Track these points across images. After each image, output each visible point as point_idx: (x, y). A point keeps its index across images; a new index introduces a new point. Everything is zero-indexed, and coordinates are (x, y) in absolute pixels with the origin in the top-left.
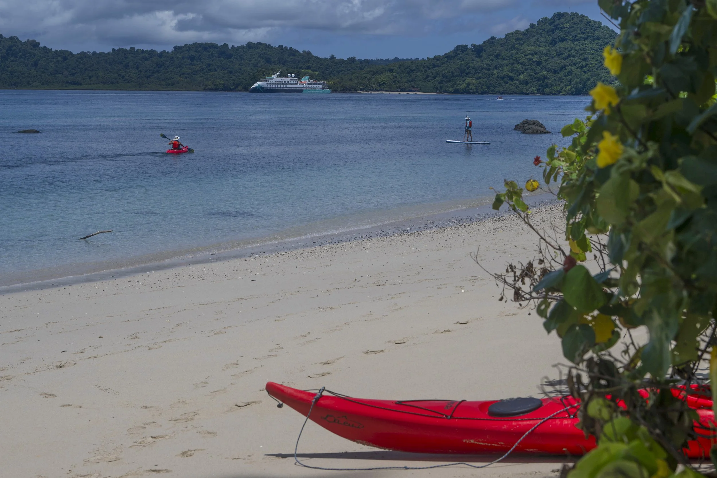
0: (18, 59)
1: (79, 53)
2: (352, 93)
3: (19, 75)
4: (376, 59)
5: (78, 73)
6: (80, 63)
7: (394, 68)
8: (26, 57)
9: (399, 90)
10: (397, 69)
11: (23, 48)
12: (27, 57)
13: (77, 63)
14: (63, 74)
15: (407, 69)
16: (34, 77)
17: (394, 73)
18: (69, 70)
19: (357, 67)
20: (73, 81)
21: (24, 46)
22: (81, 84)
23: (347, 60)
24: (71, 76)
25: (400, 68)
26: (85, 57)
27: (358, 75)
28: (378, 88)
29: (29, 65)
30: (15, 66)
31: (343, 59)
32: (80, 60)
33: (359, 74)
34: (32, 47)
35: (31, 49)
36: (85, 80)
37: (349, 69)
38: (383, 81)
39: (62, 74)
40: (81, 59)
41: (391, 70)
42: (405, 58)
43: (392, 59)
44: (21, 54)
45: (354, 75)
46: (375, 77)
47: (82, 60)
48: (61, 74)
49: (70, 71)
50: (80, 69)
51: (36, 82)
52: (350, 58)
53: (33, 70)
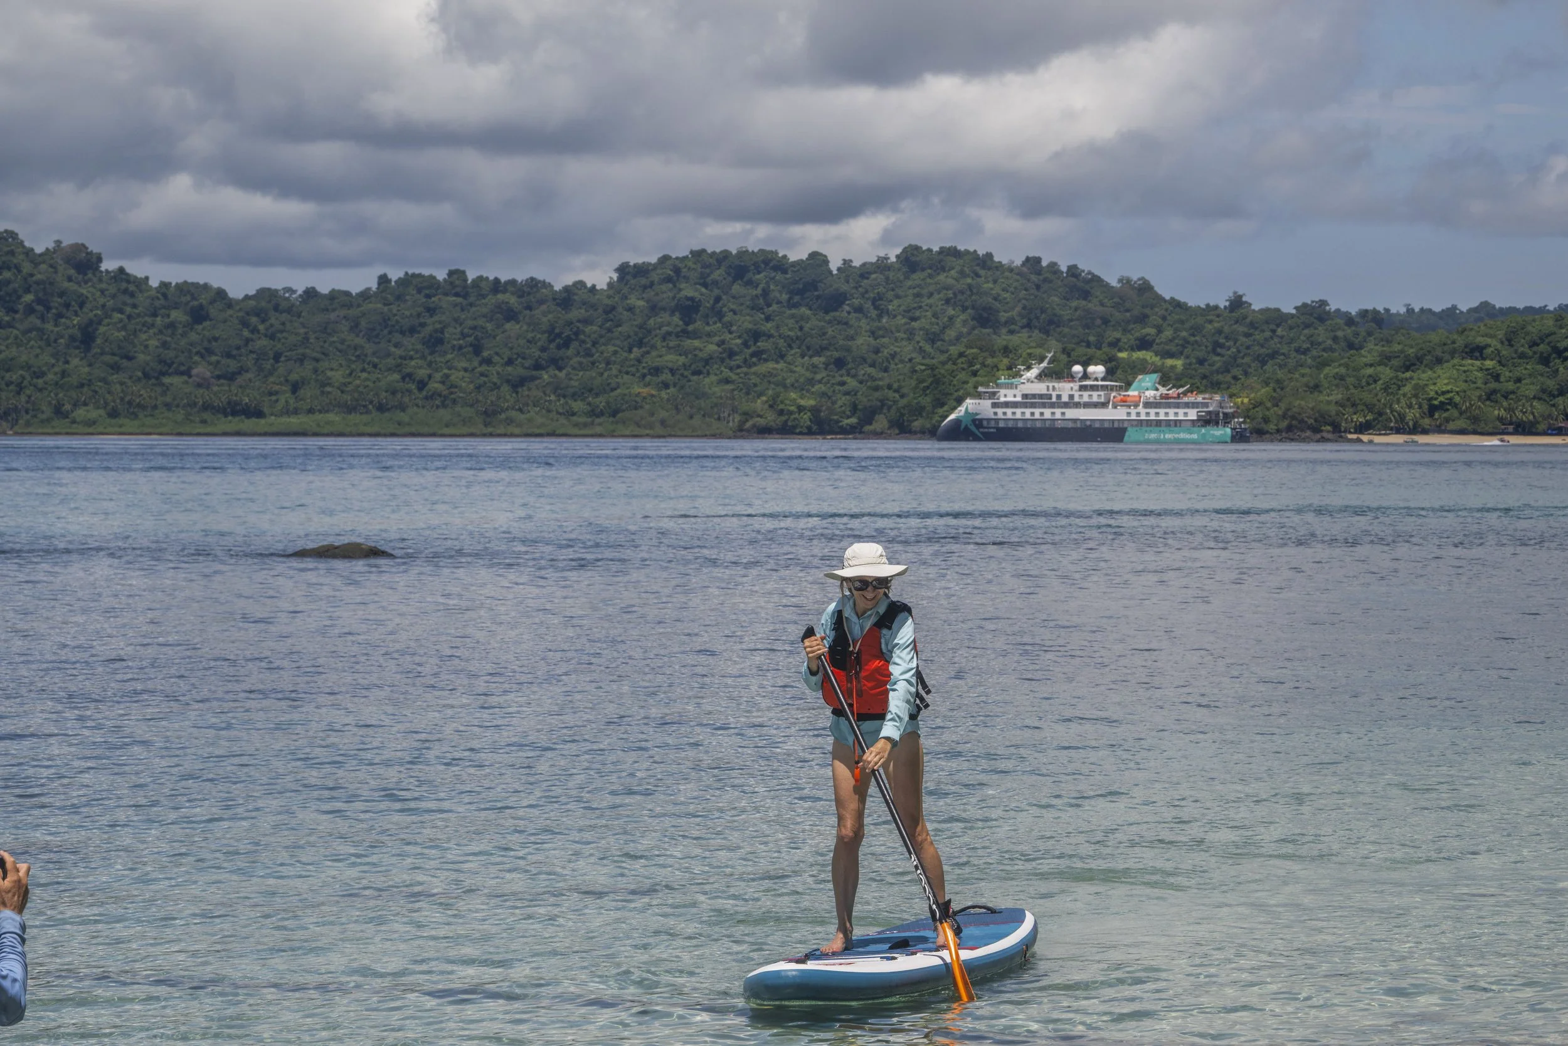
0: (17, 316)
1: (252, 292)
2: (1323, 440)
3: (23, 378)
4: (1403, 310)
5: (247, 371)
6: (254, 330)
7: (1489, 341)
8: (48, 309)
9: (1511, 428)
10: (1499, 346)
11: (39, 277)
12: (54, 311)
13: (246, 333)
14: (190, 376)
15: (1542, 346)
16: (82, 385)
17: (1489, 363)
18: (214, 358)
19: (1335, 339)
20: (229, 403)
21: (43, 267)
22: (260, 414)
23: (1294, 312)
24: (222, 381)
25: (1509, 341)
26: (276, 308)
27: (1343, 370)
28: (1426, 422)
29: (62, 341)
30: (7, 347)
31: (1278, 310)
32: (254, 320)
33: (1347, 366)
34: (72, 272)
35: (70, 279)
36: (274, 398)
37: (1305, 346)
38: (1444, 393)
39: (188, 373)
40: (257, 315)
41: (1476, 351)
42: (1521, 305)
43: (1470, 310)
44: (29, 298)
45: (1327, 370)
46: (1411, 378)
47: (263, 321)
48: (182, 373)
49: (218, 362)
50: (254, 356)
51: (85, 404)
52: (1305, 305)
53: (75, 362)
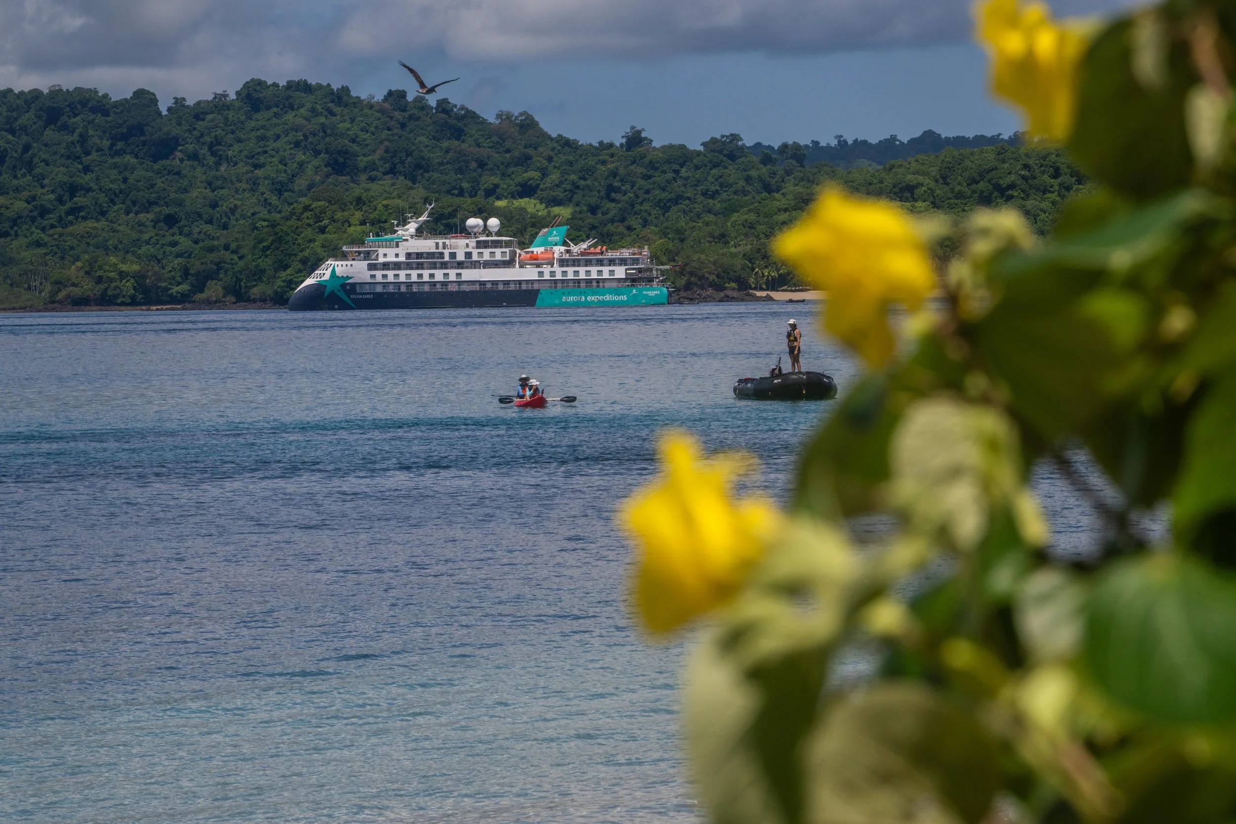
2: (727, 299)
4: (834, 143)
7: (920, 178)
10: (932, 185)
15: (982, 183)
17: (921, 205)
19: (748, 179)
23: (702, 148)
25: (945, 179)
27: (752, 217)
31: (683, 147)
33: (758, 212)
37: (713, 188)
41: (906, 191)
42: (970, 134)
43: (912, 141)
45: (735, 217)
52: (714, 141)
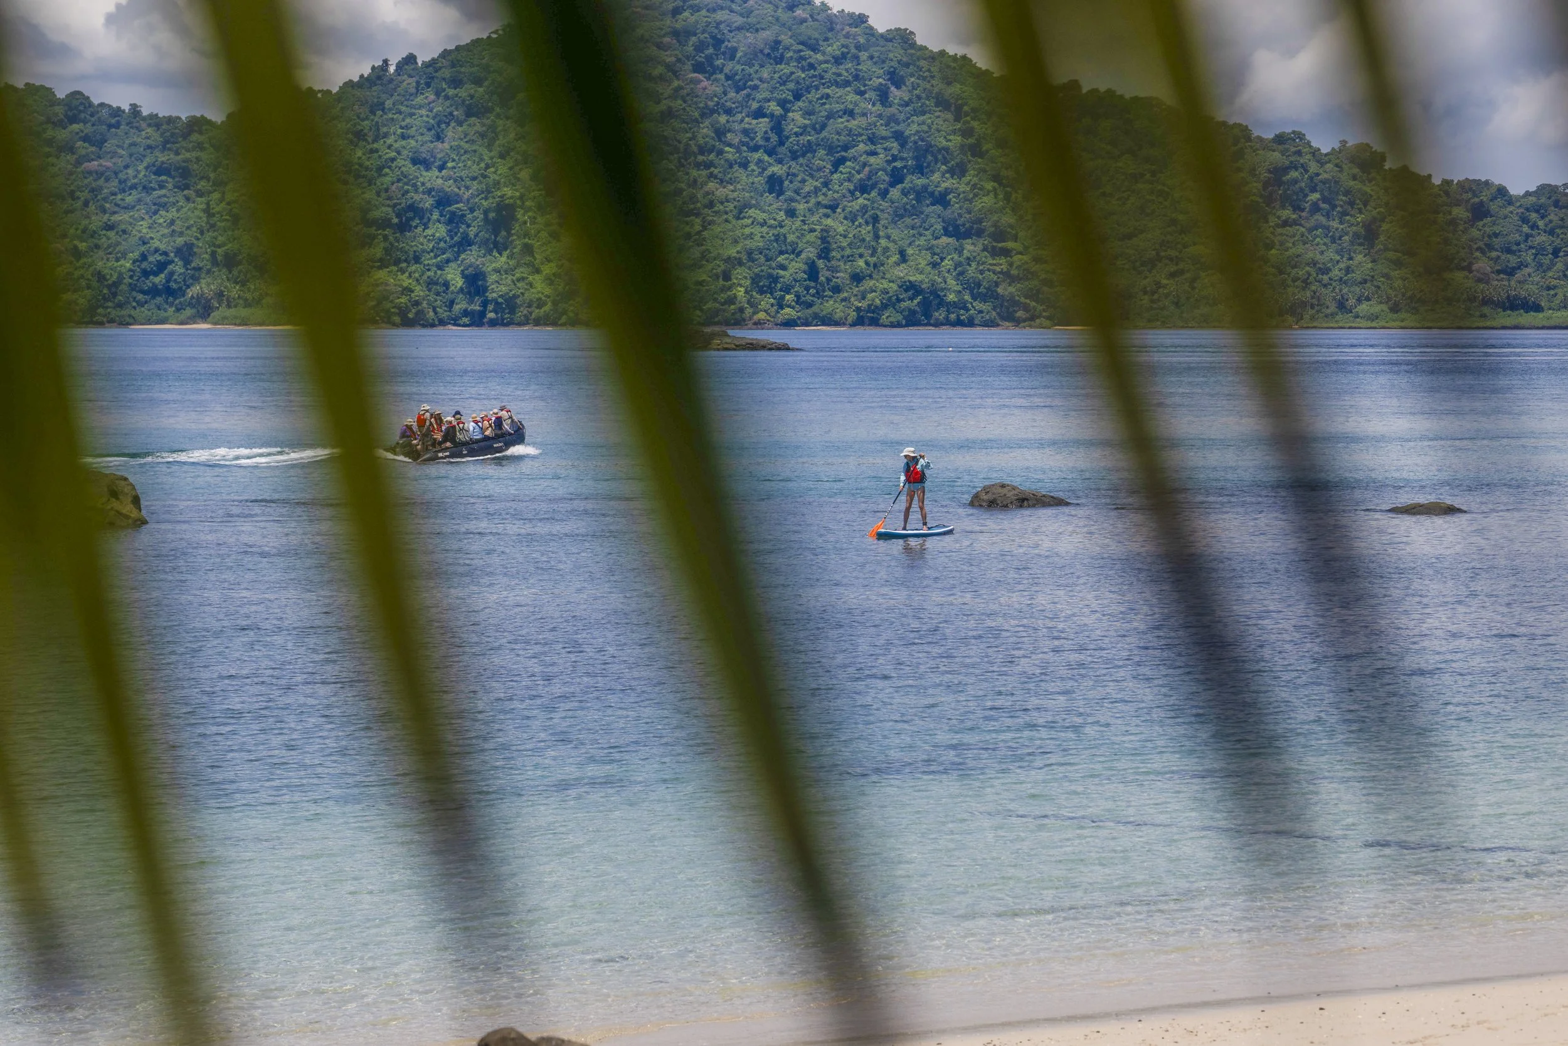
0: (1304, 214)
1: (1533, 189)
3: (1309, 274)
5: (1526, 266)
6: (1534, 226)
8: (1334, 207)
11: (1324, 176)
12: (1339, 209)
13: (1526, 229)
14: (1471, 271)
16: (1365, 281)
18: (1494, 254)
20: (1508, 297)
21: (1329, 166)
22: (1538, 308)
24: (1502, 276)
26: (1556, 204)
29: (1346, 238)
30: (1294, 244)
32: (1534, 216)
34: (1356, 171)
35: (1354, 178)
36: (1552, 292)
39: (1469, 268)
40: (1537, 211)
44: (1315, 196)
47: (1543, 217)
48: (1463, 269)
49: (1499, 257)
50: (1534, 251)
51: (1368, 299)
53: (1359, 258)
